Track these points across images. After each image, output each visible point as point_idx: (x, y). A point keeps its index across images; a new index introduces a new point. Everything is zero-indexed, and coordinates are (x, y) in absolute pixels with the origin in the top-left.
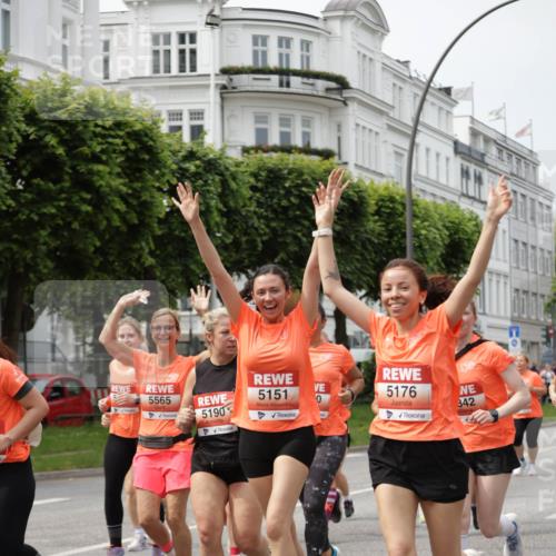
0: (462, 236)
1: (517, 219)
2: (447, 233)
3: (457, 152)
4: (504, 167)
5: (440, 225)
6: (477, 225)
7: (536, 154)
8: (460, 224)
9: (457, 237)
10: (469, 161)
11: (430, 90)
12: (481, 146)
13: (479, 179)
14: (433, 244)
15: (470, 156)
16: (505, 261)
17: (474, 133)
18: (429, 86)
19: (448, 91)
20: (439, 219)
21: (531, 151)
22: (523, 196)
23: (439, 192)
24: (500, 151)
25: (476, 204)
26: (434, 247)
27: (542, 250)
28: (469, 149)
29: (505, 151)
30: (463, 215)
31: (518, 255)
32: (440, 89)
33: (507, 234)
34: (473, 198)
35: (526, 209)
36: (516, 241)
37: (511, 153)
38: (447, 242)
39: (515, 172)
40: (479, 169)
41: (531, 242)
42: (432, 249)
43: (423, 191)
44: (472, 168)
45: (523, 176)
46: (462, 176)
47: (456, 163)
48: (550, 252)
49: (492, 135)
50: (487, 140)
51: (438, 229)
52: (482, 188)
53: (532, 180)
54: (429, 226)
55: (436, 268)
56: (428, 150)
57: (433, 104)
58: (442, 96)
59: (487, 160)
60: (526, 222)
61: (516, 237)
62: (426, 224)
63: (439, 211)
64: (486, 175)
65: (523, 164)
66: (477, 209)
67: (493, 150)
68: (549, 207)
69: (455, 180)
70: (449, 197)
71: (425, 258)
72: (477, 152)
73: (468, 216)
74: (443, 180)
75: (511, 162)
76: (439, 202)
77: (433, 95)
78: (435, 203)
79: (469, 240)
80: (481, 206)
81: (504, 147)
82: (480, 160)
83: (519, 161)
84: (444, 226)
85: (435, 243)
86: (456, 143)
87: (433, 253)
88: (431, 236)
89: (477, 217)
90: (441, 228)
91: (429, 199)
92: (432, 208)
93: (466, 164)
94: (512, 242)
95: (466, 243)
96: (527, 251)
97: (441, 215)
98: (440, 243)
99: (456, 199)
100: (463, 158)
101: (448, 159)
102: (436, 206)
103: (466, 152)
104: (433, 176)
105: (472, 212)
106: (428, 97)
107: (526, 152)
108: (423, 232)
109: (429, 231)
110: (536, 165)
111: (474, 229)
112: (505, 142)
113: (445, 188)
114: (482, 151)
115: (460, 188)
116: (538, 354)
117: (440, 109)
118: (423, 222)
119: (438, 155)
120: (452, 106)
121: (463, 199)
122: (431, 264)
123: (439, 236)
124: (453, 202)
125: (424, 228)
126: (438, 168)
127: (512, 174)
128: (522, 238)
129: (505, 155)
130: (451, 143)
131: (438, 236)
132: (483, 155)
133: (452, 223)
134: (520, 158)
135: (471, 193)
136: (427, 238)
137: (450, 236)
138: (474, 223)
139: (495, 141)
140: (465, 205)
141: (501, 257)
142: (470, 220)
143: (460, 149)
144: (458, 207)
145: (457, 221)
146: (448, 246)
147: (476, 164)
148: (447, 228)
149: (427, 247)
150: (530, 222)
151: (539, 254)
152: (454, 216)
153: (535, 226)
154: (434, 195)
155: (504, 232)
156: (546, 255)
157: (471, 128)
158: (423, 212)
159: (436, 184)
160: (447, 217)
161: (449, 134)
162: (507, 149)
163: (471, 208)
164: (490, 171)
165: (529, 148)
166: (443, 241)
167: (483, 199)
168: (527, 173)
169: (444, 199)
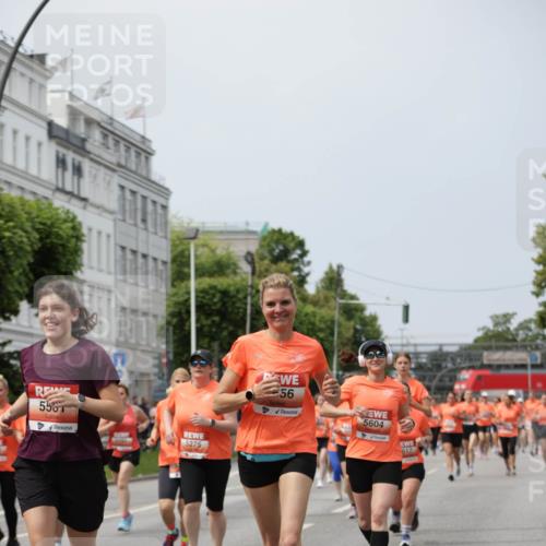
0: (55, 241)
1: (124, 220)
2: (38, 236)
3: (51, 135)
4: (110, 156)
5: (28, 226)
6: (74, 228)
7: (150, 141)
8: (52, 225)
9: (48, 241)
10: (65, 147)
11: (18, 56)
12: (81, 129)
13: (78, 171)
14: (19, 249)
15: (67, 141)
16: (109, 273)
17: (73, 113)
18: (16, 51)
19: (41, 58)
20: (27, 220)
21: (143, 137)
22: (133, 193)
23: (29, 186)
24: (105, 136)
25: (74, 201)
26: (20, 254)
27: (155, 259)
28: (67, 132)
29: (111, 137)
30: (57, 214)
31: (124, 266)
32: (32, 56)
33: (112, 239)
34: (70, 194)
35: (136, 210)
36: (123, 248)
37: (119, 139)
38: (36, 247)
39: (123, 162)
40: (78, 158)
41: (142, 249)
42: (18, 257)
43: (9, 184)
44: (70, 156)
45: (133, 167)
46: (58, 167)
47: (50, 150)
48: (164, 263)
49: (95, 116)
50: (89, 122)
51: (26, 232)
52: (82, 181)
53: (144, 173)
54: (14, 227)
55: (23, 279)
56: (15, 132)
57: (22, 75)
58: (35, 65)
59: (89, 146)
60: (136, 225)
61: (124, 244)
62: (11, 224)
63: (27, 208)
64: (87, 165)
65: (133, 154)
66: (75, 208)
67: (97, 135)
68: (164, 207)
69: (48, 171)
70: (41, 191)
71: (8, 266)
72: (77, 137)
73: (63, 216)
74: (33, 171)
75: (118, 151)
76: (28, 197)
77: (23, 64)
78: (21, 199)
79: (63, 245)
80: (81, 204)
81: (110, 132)
82: (80, 147)
83: (128, 149)
84: (34, 228)
85: (21, 249)
86: (50, 124)
87: (18, 261)
88: (16, 240)
89: (75, 218)
90: (29, 229)
91: (15, 193)
92: (18, 205)
93: (62, 151)
94: (118, 248)
95: (60, 249)
96: (135, 260)
97: (28, 213)
98: (29, 248)
99: (48, 193)
100: (58, 144)
101: (40, 144)
102: (23, 203)
103: (63, 135)
104: (21, 165)
105: (68, 212)
106: (15, 65)
107: (138, 138)
108: (7, 234)
109: (14, 233)
110: (149, 154)
111: (71, 232)
112: (111, 124)
113: (36, 180)
114: (83, 136)
115: (54, 181)
116: (150, 388)
117: (31, 81)
118: (7, 221)
119: (28, 139)
120: (47, 78)
121: (58, 195)
122: (16, 273)
123: (27, 240)
124: (46, 198)
125: (8, 229)
126: (27, 155)
127: (119, 165)
128: (131, 245)
129: (111, 142)
130: (45, 125)
131: (25, 240)
132: (84, 140)
133: (44, 224)
134: (130, 145)
135: (68, 187)
136: (12, 242)
137: (41, 239)
138: (70, 225)
139: (99, 124)
140: (60, 202)
141: (104, 267)
142: (65, 221)
143: (55, 133)
144: (50, 204)
145: (49, 222)
146: (36, 253)
147: (75, 152)
148: (38, 230)
149: (11, 253)
150: (141, 225)
151: (151, 263)
152: (45, 215)
153: (146, 229)
154: (22, 189)
155: (108, 236)
156: (160, 267)
157: (69, 107)
158: (7, 209)
159: (25, 175)
160: (38, 217)
161: (42, 112)
162: (112, 133)
163: (67, 206)
164: (92, 160)
165: (142, 133)
166: (31, 246)
167: (83, 195)
168: (138, 165)
169: (34, 194)
